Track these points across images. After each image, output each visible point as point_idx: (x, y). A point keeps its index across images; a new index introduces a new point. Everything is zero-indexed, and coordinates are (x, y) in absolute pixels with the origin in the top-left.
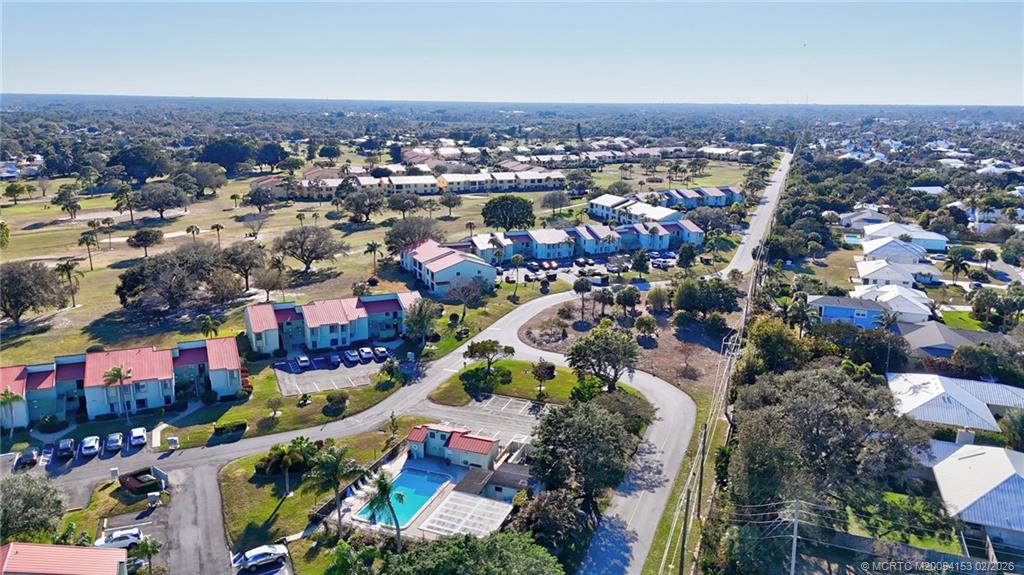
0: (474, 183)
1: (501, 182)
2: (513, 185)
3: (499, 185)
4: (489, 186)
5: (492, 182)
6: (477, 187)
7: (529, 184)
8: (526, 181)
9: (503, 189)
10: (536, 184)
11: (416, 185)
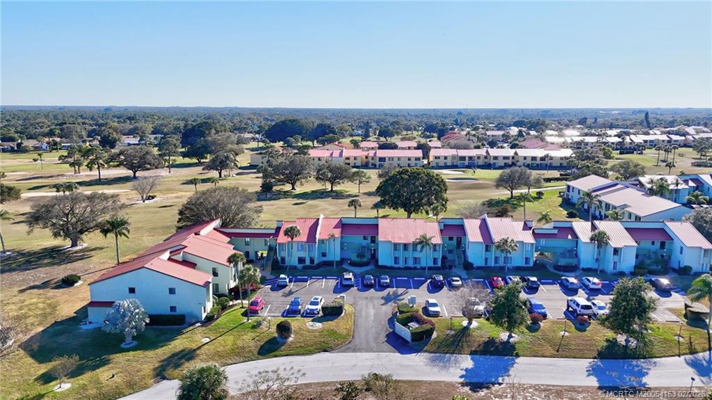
0: (463, 158)
1: (496, 158)
2: (510, 162)
3: (492, 161)
4: (481, 162)
5: (486, 157)
6: (466, 162)
7: (529, 161)
8: (525, 158)
9: (497, 165)
10: (538, 162)
11: (399, 159)
